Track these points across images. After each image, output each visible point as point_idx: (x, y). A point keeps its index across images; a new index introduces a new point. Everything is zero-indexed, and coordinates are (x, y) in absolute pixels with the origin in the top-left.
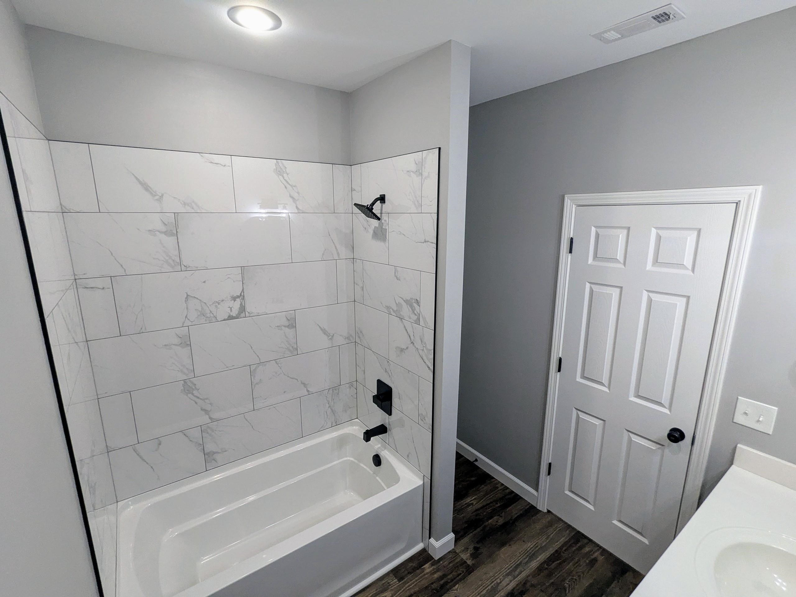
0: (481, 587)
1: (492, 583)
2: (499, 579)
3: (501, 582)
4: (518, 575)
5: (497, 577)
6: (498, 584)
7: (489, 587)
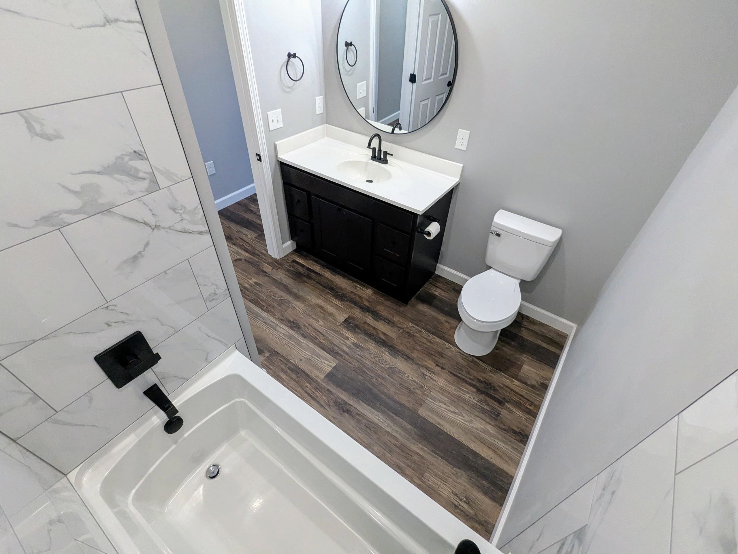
0: (289, 345)
1: (284, 338)
2: (280, 335)
3: (283, 333)
4: (274, 323)
5: (279, 336)
6: (286, 335)
7: (288, 340)
